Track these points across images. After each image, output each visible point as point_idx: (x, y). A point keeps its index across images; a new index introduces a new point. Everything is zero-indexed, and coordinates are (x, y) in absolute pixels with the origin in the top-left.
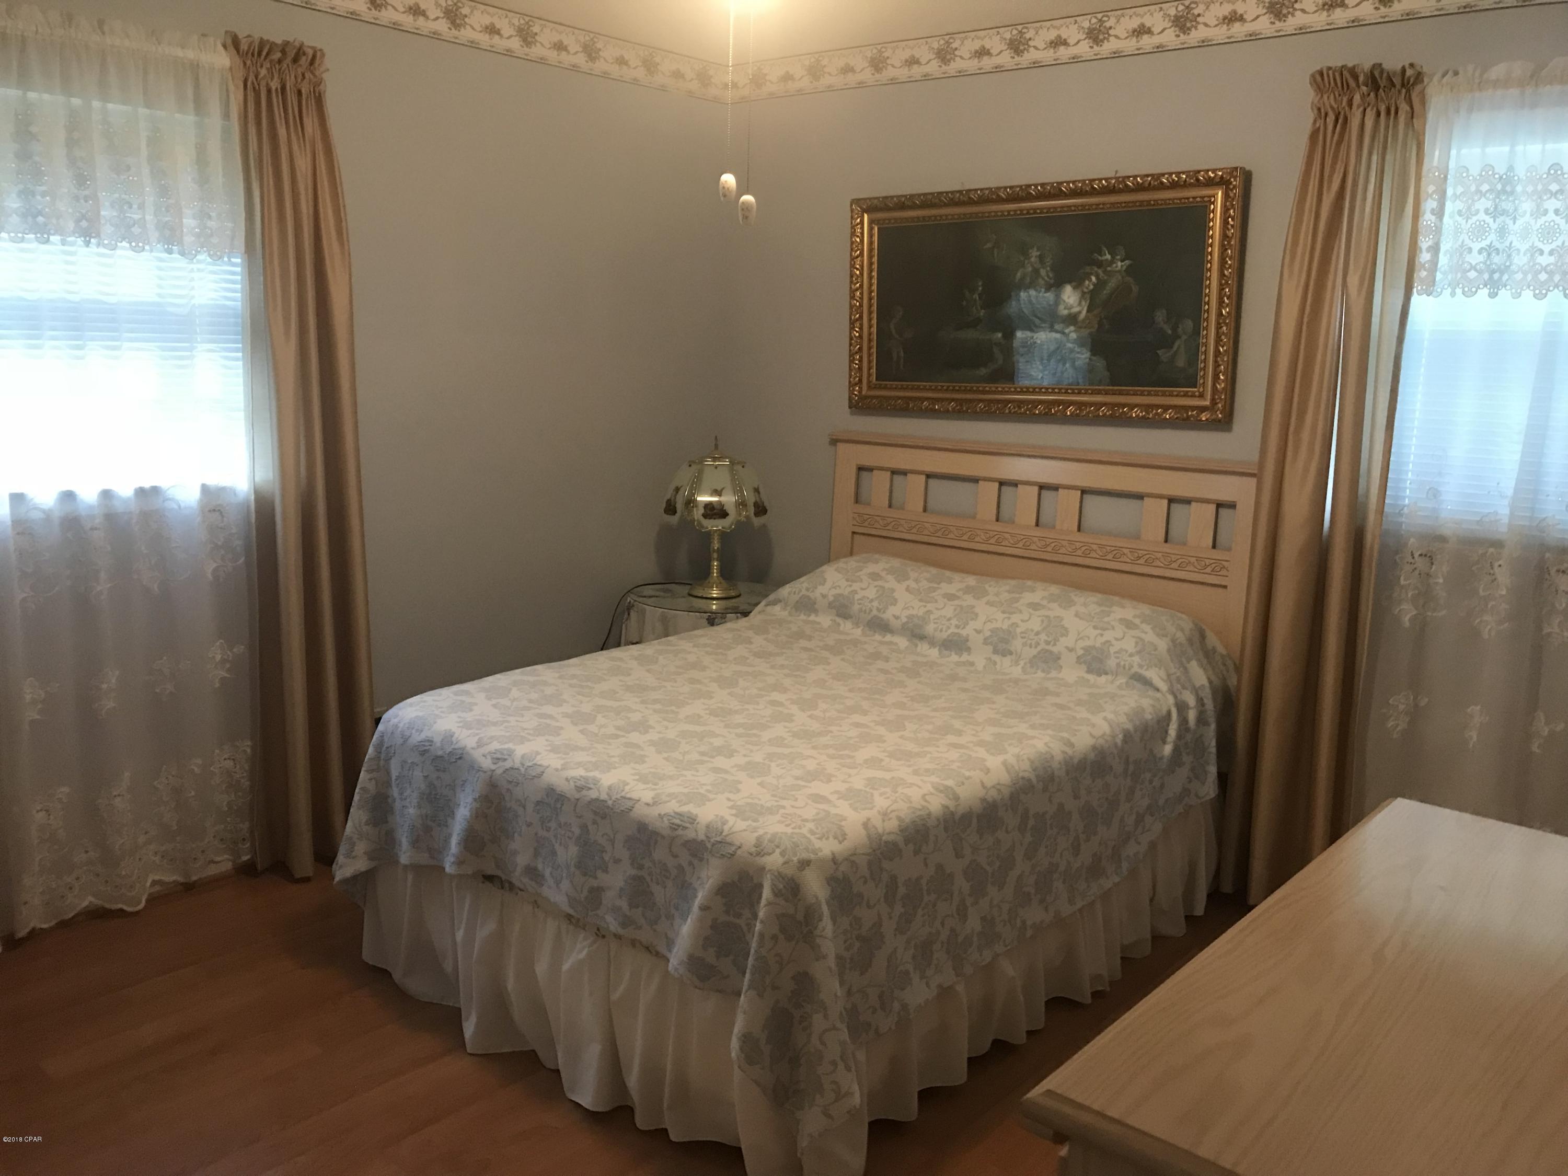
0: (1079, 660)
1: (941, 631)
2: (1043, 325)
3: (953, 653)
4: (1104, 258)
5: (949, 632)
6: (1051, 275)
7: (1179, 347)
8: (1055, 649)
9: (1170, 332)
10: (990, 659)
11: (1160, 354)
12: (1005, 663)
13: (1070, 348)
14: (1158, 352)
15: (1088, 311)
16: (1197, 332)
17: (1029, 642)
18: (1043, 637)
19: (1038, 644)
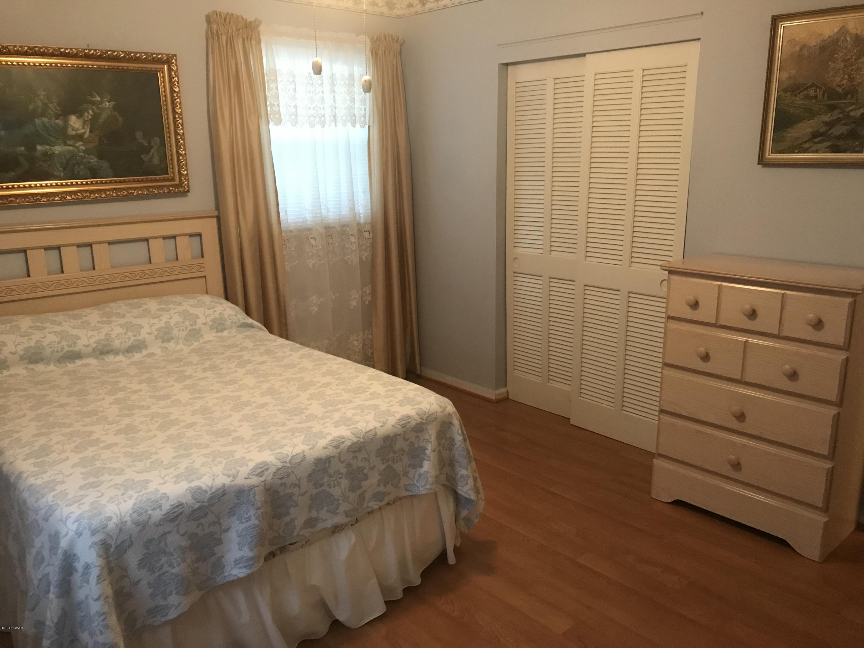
0: (211, 328)
1: (125, 342)
2: (58, 141)
3: (135, 353)
4: (96, 99)
5: (131, 341)
6: (58, 108)
7: (154, 152)
8: (197, 327)
9: (147, 144)
10: (161, 347)
11: (143, 157)
12: (171, 345)
13: (82, 156)
14: (142, 156)
15: (91, 131)
16: (163, 143)
17: (181, 328)
18: (187, 323)
19: (186, 328)
